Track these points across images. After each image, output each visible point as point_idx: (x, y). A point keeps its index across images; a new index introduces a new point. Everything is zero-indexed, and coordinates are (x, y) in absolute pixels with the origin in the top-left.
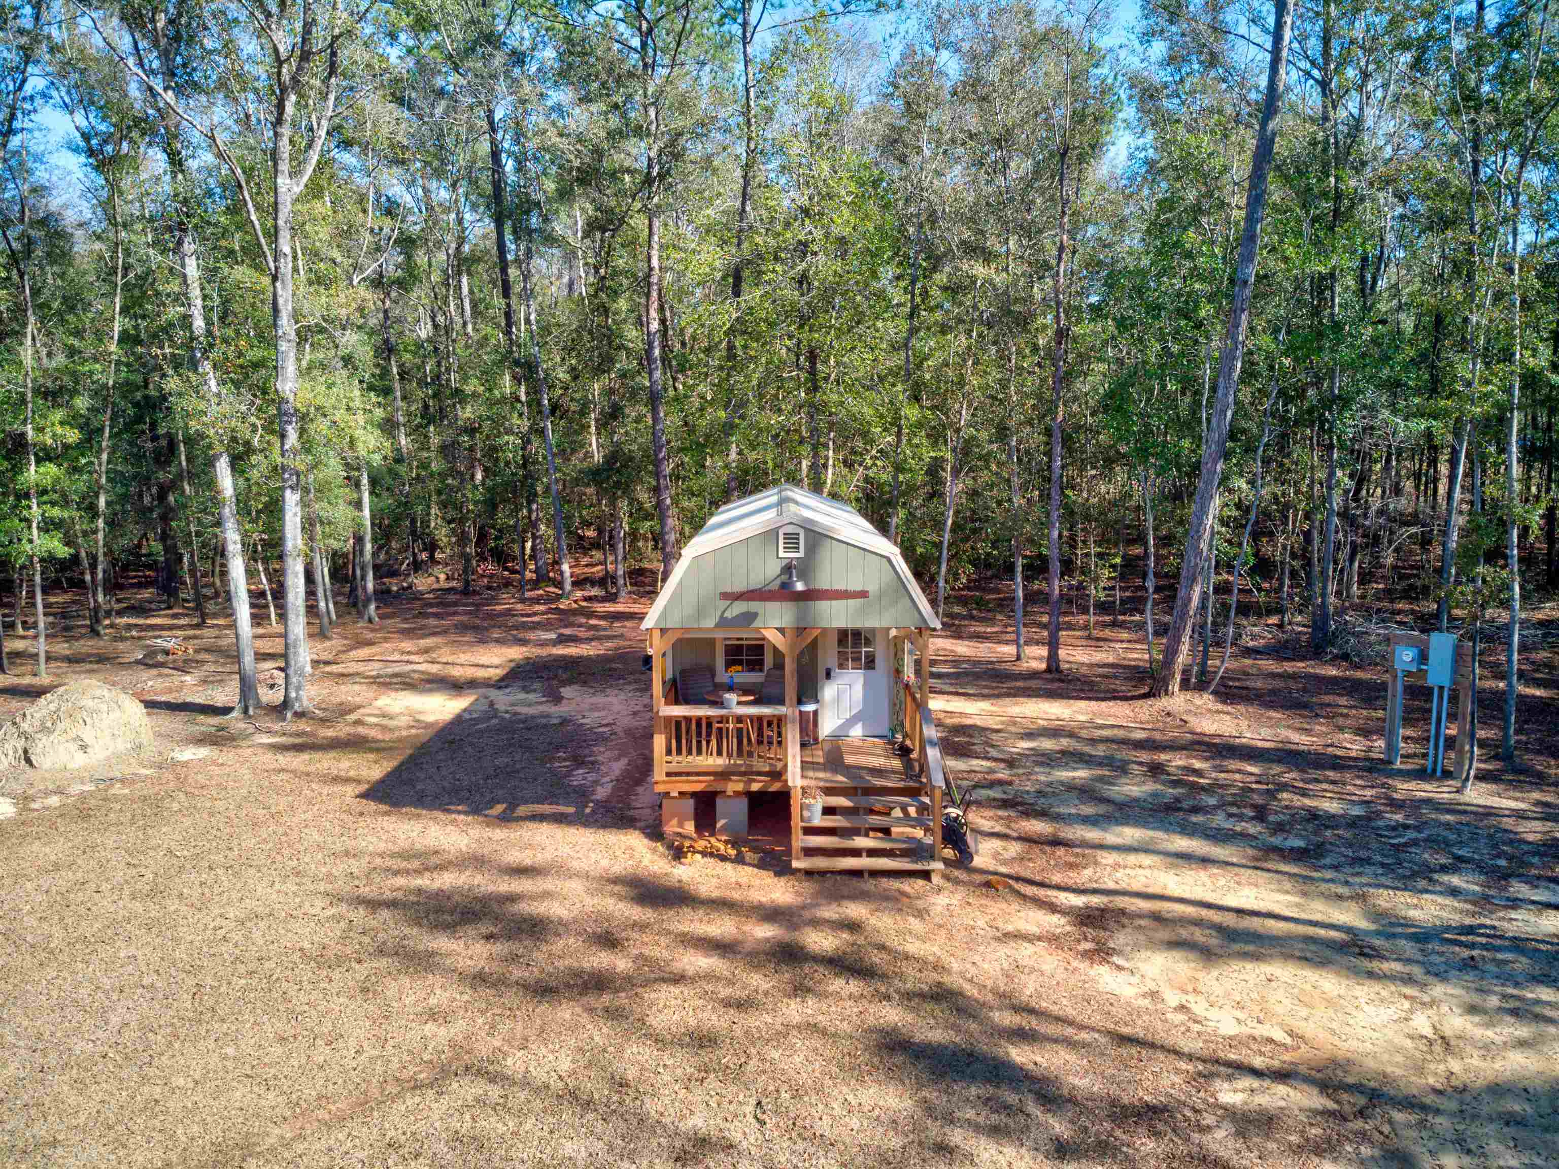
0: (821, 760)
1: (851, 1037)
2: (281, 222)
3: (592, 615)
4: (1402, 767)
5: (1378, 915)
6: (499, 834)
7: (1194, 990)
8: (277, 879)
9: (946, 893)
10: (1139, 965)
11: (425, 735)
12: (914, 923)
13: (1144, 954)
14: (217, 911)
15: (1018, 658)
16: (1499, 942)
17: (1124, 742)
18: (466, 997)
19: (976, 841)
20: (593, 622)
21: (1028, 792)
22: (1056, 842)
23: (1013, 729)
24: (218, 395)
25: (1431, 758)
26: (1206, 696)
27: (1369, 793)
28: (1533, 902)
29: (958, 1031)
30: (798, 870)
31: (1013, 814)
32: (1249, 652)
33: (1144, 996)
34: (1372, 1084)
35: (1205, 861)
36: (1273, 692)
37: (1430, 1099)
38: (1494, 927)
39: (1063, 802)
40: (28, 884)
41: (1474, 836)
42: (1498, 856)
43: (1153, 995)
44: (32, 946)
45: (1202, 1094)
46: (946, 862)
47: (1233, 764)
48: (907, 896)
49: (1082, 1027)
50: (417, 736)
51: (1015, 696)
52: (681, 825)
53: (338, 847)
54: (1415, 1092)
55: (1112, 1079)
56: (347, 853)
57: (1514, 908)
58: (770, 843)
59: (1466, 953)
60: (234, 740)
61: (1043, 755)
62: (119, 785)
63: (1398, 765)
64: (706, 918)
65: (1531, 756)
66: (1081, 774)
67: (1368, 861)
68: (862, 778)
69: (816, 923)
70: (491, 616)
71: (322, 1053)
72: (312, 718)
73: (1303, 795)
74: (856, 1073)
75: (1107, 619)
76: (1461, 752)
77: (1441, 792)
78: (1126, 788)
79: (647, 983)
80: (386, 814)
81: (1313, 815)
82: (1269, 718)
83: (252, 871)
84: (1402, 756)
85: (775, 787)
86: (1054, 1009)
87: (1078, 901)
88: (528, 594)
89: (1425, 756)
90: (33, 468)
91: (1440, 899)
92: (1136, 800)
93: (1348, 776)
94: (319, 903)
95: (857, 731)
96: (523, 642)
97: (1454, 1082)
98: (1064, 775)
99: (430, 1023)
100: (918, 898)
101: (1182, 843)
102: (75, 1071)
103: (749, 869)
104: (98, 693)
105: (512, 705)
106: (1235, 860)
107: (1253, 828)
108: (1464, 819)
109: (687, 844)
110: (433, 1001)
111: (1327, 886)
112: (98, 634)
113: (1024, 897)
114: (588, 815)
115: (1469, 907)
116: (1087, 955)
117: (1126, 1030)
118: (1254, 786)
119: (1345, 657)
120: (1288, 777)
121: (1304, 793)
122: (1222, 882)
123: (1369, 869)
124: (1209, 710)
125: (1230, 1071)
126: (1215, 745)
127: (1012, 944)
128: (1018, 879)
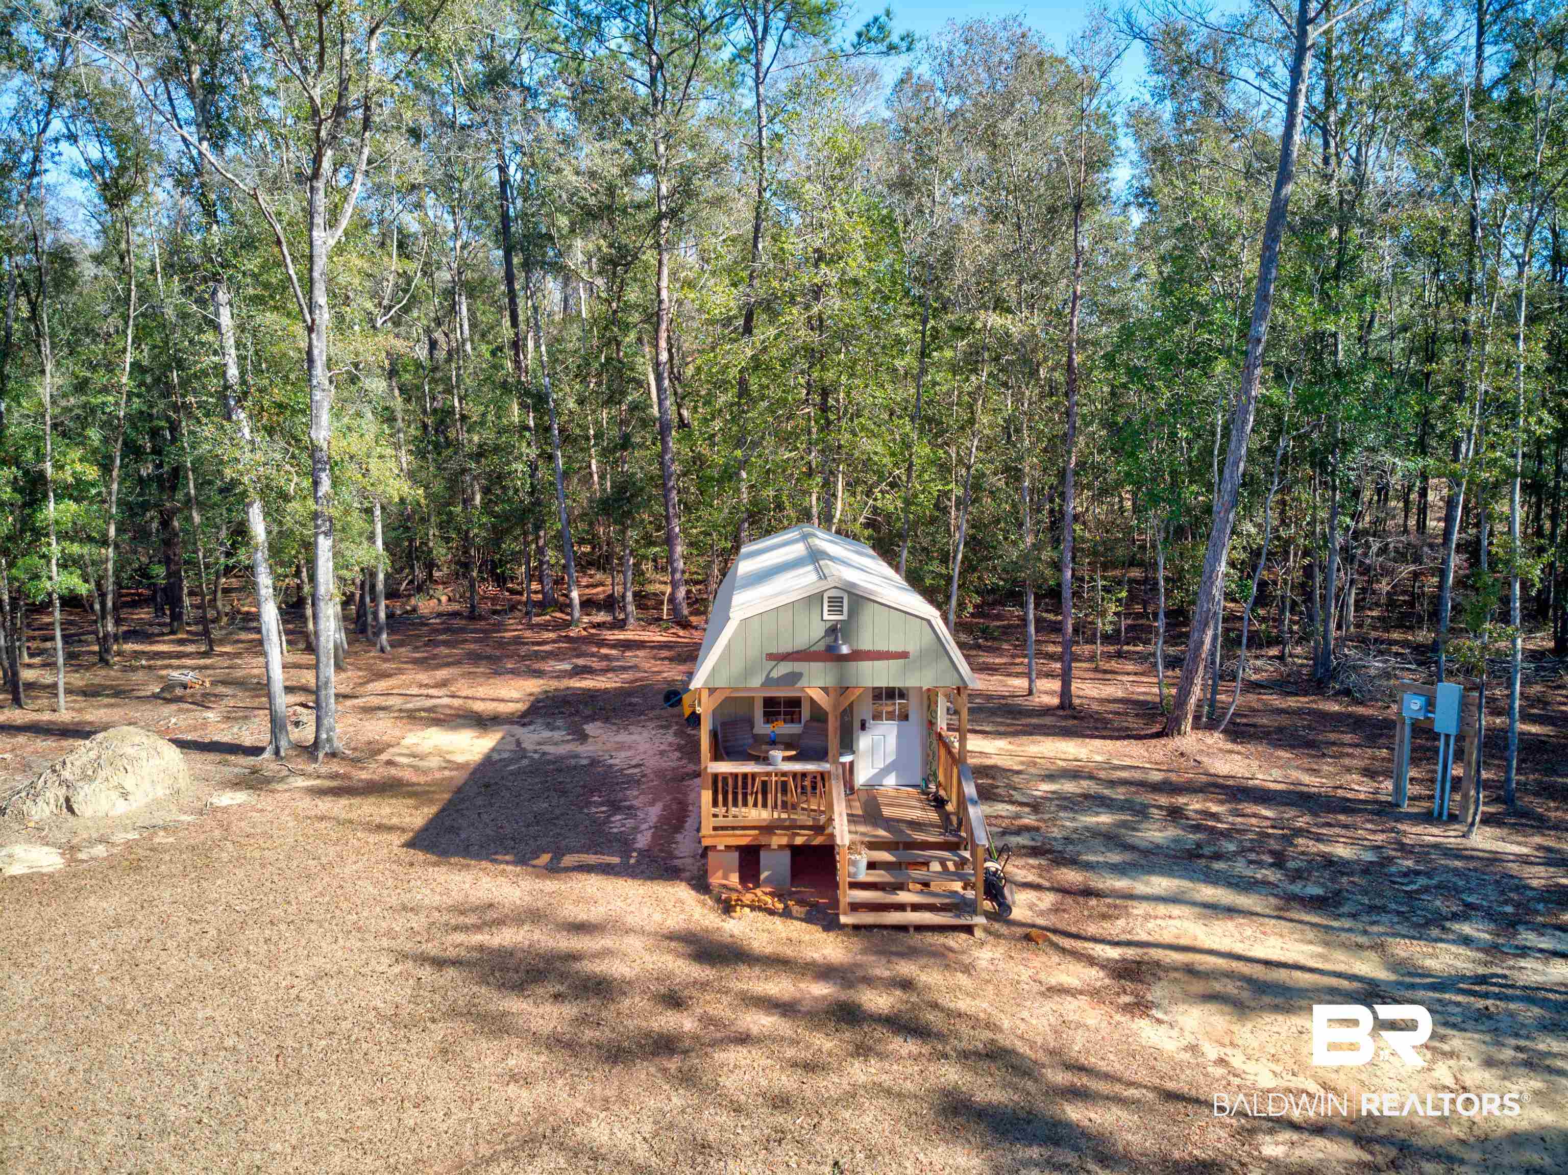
0: (860, 812)
1: (916, 1096)
2: (316, 275)
3: (602, 643)
4: (1410, 810)
5: (1396, 965)
6: (550, 885)
7: (1231, 1044)
8: (340, 935)
9: (989, 947)
10: (1179, 1018)
11: (460, 777)
12: (962, 979)
13: (1182, 1007)
14: (287, 969)
15: (1030, 693)
16: (1510, 991)
17: (1142, 784)
18: (543, 1058)
19: (1012, 893)
20: (604, 651)
21: (1055, 839)
22: (1088, 892)
23: (1033, 770)
24: (252, 442)
25: (1437, 801)
26: (1216, 735)
27: (1380, 838)
28: (1541, 951)
29: (1016, 1089)
30: (845, 926)
31: (1043, 862)
32: (1253, 686)
33: (1185, 1049)
34: (1402, 1135)
35: (1231, 911)
36: (1280, 730)
37: (1454, 1150)
38: (1505, 977)
39: (1090, 850)
40: (93, 943)
41: (1482, 884)
42: (1506, 902)
43: (1193, 1048)
44: (109, 1008)
45: (1246, 1147)
46: (988, 915)
47: (1250, 808)
48: (951, 949)
49: (1130, 1084)
50: (452, 778)
51: (1031, 734)
52: (725, 877)
53: (394, 901)
54: (1440, 1141)
55: (1162, 1135)
56: (404, 908)
57: (1524, 955)
58: (812, 895)
59: (1481, 1003)
60: (269, 783)
61: (1065, 798)
62: (162, 833)
63: (1405, 808)
64: (763, 975)
65: (1531, 799)
66: (1105, 819)
67: (1383, 909)
68: (902, 831)
69: (869, 981)
70: (501, 644)
71: (411, 1117)
72: (343, 759)
73: (1318, 840)
74: (924, 1132)
75: (1111, 649)
76: (1466, 796)
77: (1449, 836)
78: (1149, 834)
79: (715, 1043)
80: (435, 864)
81: (1329, 862)
82: (1279, 758)
83: (313, 926)
84: (1410, 799)
85: (818, 841)
86: (1103, 1066)
87: (1114, 953)
88: (535, 620)
89: (1431, 798)
90: (52, 505)
91: (1453, 948)
92: (1158, 846)
93: (1358, 819)
94: (385, 960)
95: (891, 780)
96: (538, 674)
97: (1476, 1132)
98: (1090, 820)
99: (512, 1085)
100: (963, 952)
101: (1209, 892)
102: (172, 1138)
103: (797, 924)
104: (137, 740)
105: (539, 744)
106: (1258, 909)
107: (1272, 875)
108: (1471, 865)
109: (734, 896)
110: (512, 1062)
111: (1347, 935)
112: (107, 663)
113: (1063, 950)
114: (633, 866)
115: (1481, 955)
116: (1127, 1009)
117: (1170, 1085)
118: (1270, 831)
119: (1347, 692)
120: (1300, 823)
121: (1319, 838)
122: (1248, 932)
123: (1385, 918)
124: (1220, 750)
125: (1270, 1124)
126: (1228, 786)
127: (1056, 998)
128: (1055, 931)
